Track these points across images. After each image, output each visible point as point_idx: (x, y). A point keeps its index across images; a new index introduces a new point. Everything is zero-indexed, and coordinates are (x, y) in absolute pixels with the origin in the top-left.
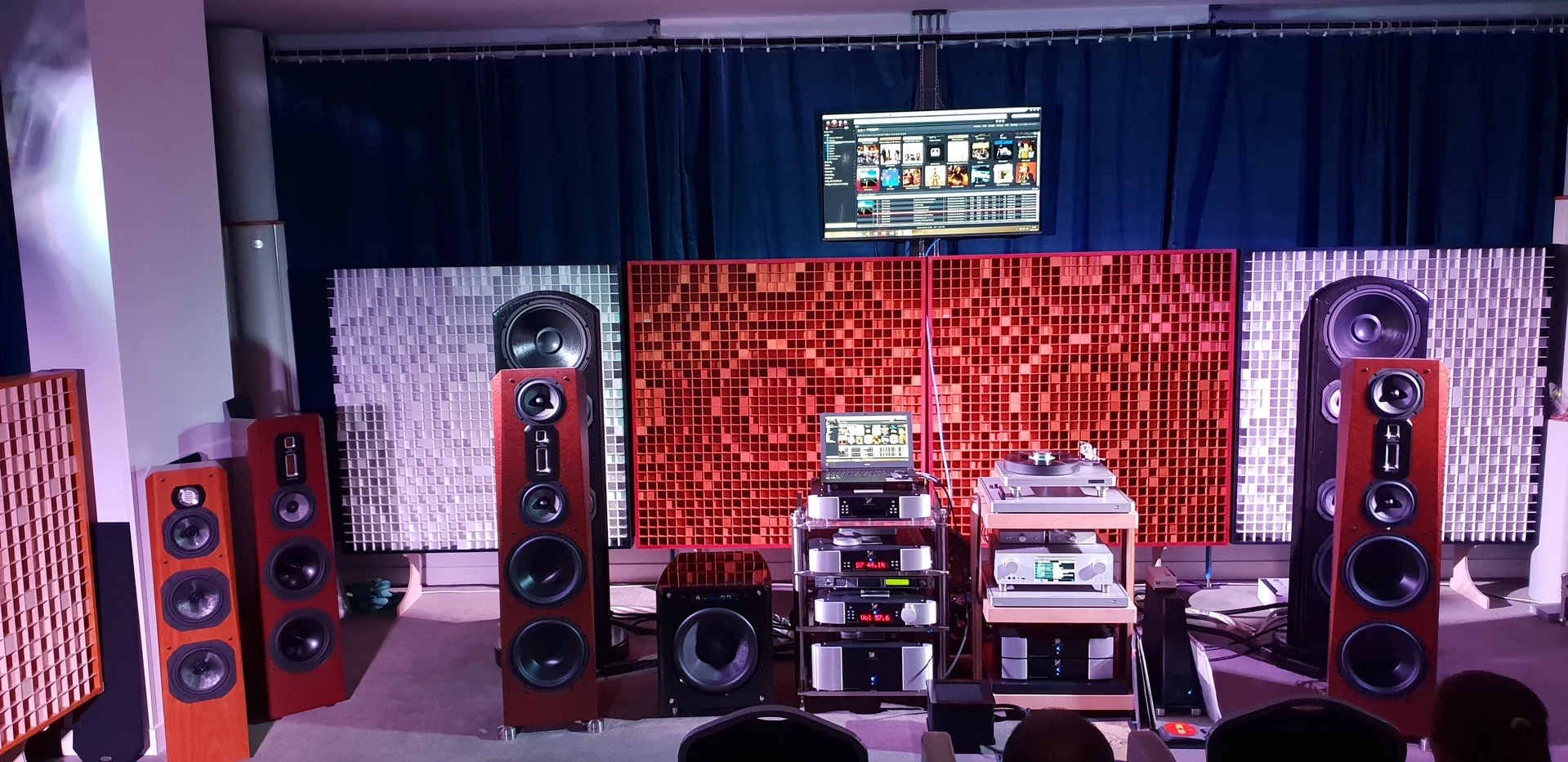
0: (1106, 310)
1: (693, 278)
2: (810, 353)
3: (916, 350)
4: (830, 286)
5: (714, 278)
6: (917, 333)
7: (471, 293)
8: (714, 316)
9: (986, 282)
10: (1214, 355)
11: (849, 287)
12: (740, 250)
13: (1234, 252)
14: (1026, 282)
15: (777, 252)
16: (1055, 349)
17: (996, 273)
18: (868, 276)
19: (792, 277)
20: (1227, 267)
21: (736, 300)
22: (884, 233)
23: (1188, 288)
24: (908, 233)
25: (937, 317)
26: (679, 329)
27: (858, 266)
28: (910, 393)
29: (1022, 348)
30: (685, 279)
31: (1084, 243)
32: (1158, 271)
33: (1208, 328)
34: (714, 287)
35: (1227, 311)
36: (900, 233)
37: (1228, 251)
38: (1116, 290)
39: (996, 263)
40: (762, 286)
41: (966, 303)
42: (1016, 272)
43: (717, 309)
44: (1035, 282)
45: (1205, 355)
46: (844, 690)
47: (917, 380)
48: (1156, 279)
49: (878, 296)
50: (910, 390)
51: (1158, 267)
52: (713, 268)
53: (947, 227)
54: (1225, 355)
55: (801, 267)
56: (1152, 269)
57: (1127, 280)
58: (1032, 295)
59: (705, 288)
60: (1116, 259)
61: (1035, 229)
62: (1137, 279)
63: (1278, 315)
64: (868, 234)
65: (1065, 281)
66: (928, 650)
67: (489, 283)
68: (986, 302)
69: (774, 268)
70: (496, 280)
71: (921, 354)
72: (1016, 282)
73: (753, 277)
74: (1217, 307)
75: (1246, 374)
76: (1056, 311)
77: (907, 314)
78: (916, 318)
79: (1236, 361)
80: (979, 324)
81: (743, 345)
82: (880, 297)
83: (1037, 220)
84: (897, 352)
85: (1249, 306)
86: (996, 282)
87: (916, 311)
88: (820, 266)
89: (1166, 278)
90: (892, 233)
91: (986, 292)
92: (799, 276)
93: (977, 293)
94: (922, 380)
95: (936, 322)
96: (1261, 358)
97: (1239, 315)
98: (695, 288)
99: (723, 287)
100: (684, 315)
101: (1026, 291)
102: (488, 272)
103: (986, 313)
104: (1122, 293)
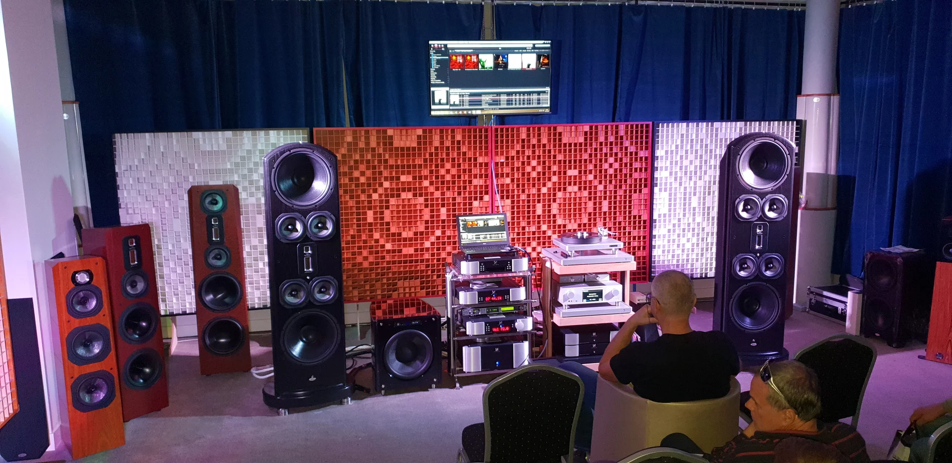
0: (586, 156)
1: (355, 138)
2: (426, 183)
3: (486, 180)
4: (436, 143)
5: (367, 138)
6: (486, 170)
7: (212, 148)
8: (368, 161)
9: (523, 141)
10: (641, 180)
11: (448, 143)
12: (381, 121)
13: (651, 123)
14: (544, 141)
15: (404, 123)
16: (560, 178)
17: (528, 135)
18: (459, 137)
19: (415, 138)
20: (647, 132)
21: (381, 151)
22: (465, 112)
23: (627, 143)
24: (479, 112)
25: (497, 161)
26: (346, 169)
27: (453, 131)
28: (483, 205)
29: (543, 177)
30: (349, 139)
31: (573, 119)
32: (612, 134)
33: (637, 165)
34: (368, 144)
35: (647, 156)
36: (474, 112)
37: (647, 123)
38: (591, 145)
39: (528, 130)
40: (397, 143)
41: (513, 153)
42: (539, 135)
43: (369, 157)
44: (549, 140)
45: (636, 180)
46: (482, 371)
47: (486, 198)
48: (611, 139)
49: (464, 149)
50: (483, 204)
51: (612, 132)
52: (367, 132)
53: (500, 109)
54: (646, 180)
55: (420, 132)
56: (609, 133)
57: (596, 139)
58: (547, 148)
59: (362, 145)
60: (591, 128)
61: (547, 111)
62: (602, 139)
63: (672, 158)
64: (456, 113)
65: (565, 140)
66: (526, 345)
67: (223, 142)
68: (523, 152)
69: (404, 132)
70: (228, 140)
71: (489, 183)
72: (539, 141)
73: (391, 137)
74: (642, 154)
75: (656, 190)
76: (560, 157)
77: (480, 160)
78: (486, 161)
79: (651, 183)
80: (520, 165)
81: (386, 179)
82: (466, 150)
83: (549, 105)
84: (476, 182)
85: (659, 153)
86: (529, 141)
87: (486, 158)
88: (431, 131)
89: (616, 138)
90: (470, 112)
91: (523, 147)
92: (419, 137)
93: (518, 147)
94: (489, 198)
95: (497, 164)
96: (664, 181)
97: (653, 158)
98: (356, 144)
99: (373, 144)
100: (349, 161)
101: (544, 146)
102: (223, 135)
103: (523, 159)
104: (594, 146)
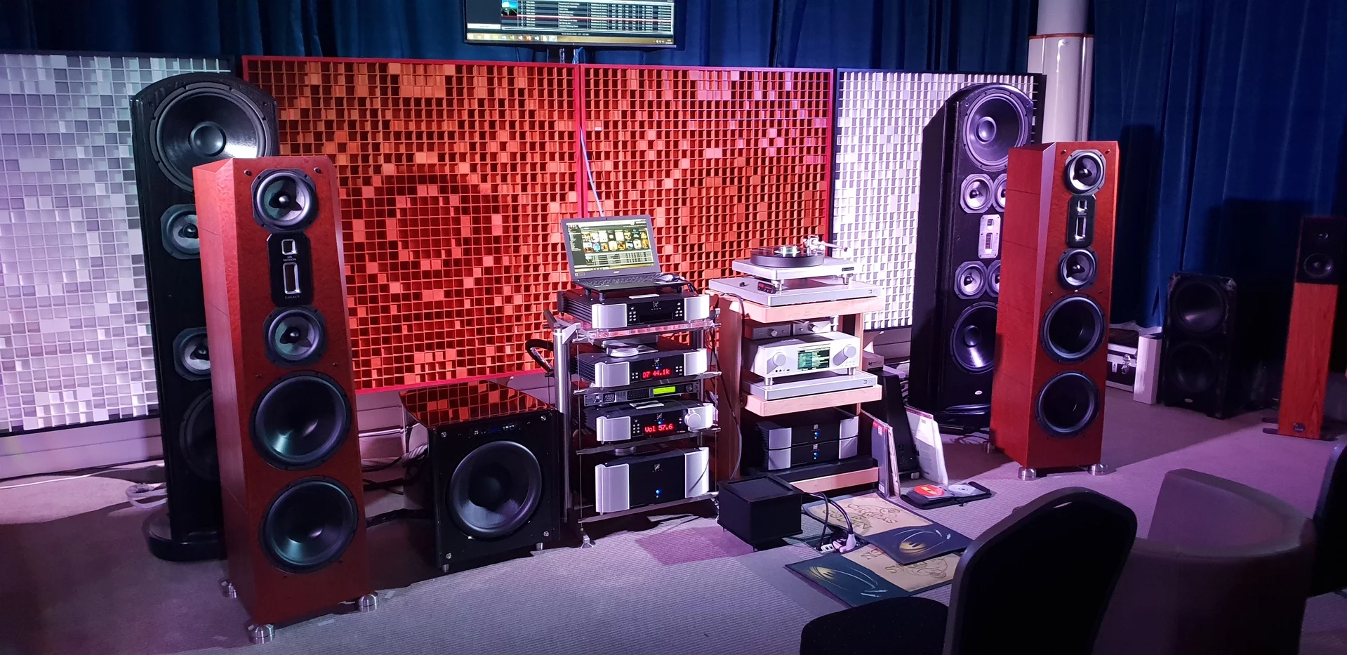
0: (733, 125)
1: (326, 78)
2: (464, 168)
3: (570, 164)
4: (481, 91)
5: (350, 79)
6: (571, 145)
7: (22, 88)
8: (352, 124)
9: (633, 92)
10: (815, 166)
11: (502, 93)
12: (374, 47)
13: (831, 71)
14: (668, 95)
15: (415, 52)
16: (692, 162)
17: (641, 84)
18: (521, 83)
19: (440, 81)
20: (826, 85)
21: (378, 104)
22: (529, 38)
23: (795, 104)
24: (553, 39)
25: (590, 130)
26: (311, 139)
27: (510, 71)
28: (566, 210)
29: (667, 160)
30: (315, 79)
32: (773, 88)
33: (810, 142)
34: (351, 90)
35: (825, 127)
36: (545, 39)
37: (826, 70)
38: (741, 105)
39: (641, 73)
40: (408, 89)
41: (616, 116)
42: (659, 84)
43: (355, 115)
44: (676, 95)
45: (808, 167)
46: (630, 508)
47: (572, 196)
48: (772, 96)
49: (531, 105)
50: (566, 207)
51: (774, 83)
52: (349, 67)
53: (592, 34)
54: (823, 167)
55: (450, 70)
56: (770, 85)
57: (750, 96)
58: (673, 108)
59: (339, 91)
60: (742, 74)
61: (670, 42)
62: (758, 95)
63: (861, 132)
64: (513, 38)
65: (702, 95)
66: (703, 455)
68: (633, 114)
69: (420, 69)
71: (576, 169)
72: (659, 95)
73: (395, 78)
74: (819, 123)
75: (838, 183)
76: (692, 125)
77: (560, 126)
78: (570, 130)
79: (831, 172)
80: (628, 138)
81: (388, 159)
82: (535, 106)
83: (672, 33)
84: (553, 167)
85: (843, 122)
86: (642, 95)
87: (570, 123)
88: (470, 69)
89: (780, 96)
90: (537, 38)
91: (633, 104)
92: (449, 79)
93: (624, 105)
94: (578, 195)
95: (589, 134)
96: (849, 169)
97: (835, 130)
98: (328, 90)
99: (362, 90)
100: (315, 122)
101: (668, 103)
103: (633, 127)
104: (747, 108)
